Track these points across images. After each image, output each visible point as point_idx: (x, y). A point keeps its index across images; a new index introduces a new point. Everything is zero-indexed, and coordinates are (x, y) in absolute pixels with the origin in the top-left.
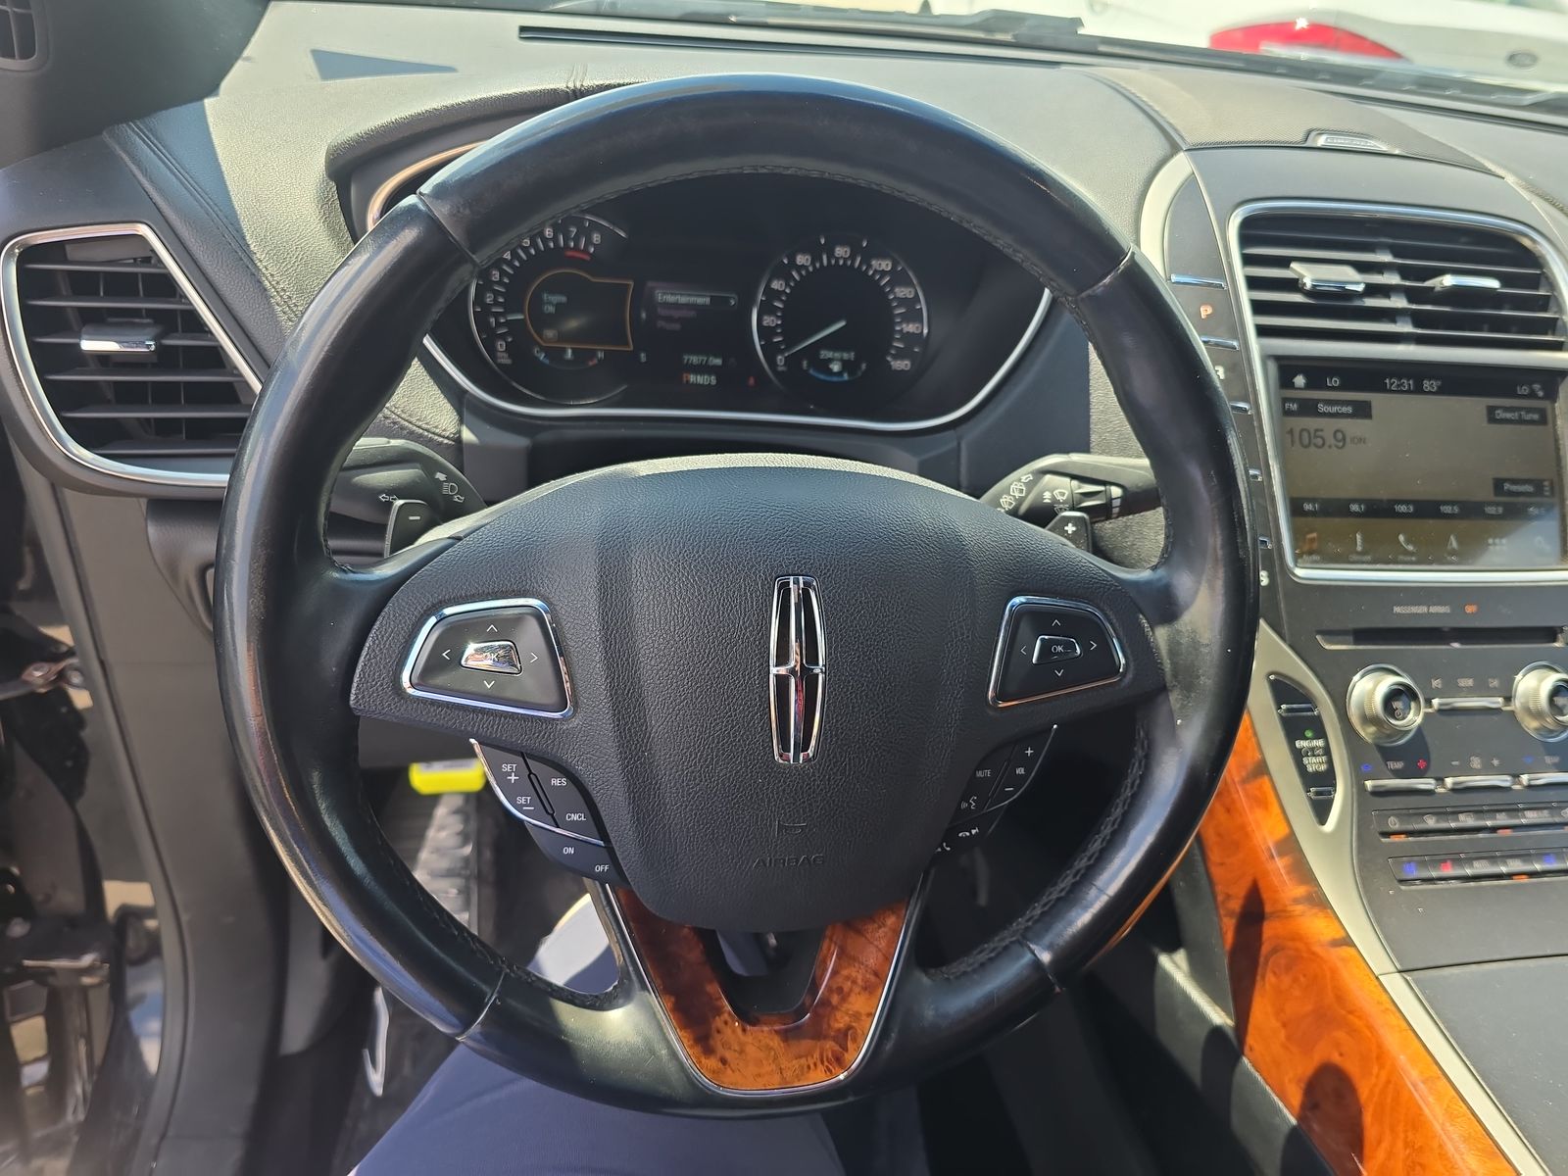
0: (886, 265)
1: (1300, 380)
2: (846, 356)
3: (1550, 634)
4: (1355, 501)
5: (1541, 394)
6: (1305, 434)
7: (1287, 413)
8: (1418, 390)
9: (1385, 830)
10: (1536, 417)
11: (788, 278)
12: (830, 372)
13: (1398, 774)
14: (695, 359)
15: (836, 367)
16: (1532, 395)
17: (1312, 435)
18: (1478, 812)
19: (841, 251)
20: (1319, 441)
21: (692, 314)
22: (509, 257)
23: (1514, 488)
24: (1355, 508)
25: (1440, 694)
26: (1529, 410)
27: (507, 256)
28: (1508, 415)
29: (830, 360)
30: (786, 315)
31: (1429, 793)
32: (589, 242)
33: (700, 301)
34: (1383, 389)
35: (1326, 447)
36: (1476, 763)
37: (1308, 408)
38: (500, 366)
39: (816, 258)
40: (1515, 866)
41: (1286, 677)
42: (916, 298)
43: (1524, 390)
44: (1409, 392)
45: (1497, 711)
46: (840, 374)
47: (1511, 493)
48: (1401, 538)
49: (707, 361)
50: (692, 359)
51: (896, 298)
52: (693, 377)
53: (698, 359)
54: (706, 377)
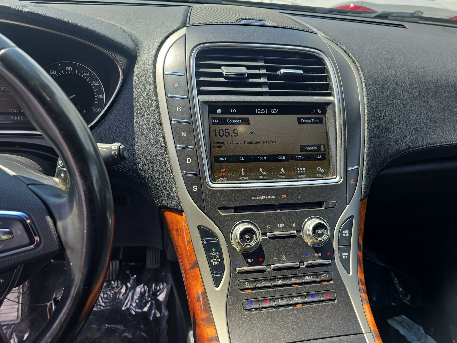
0: (87, 73)
1: (219, 111)
3: (319, 204)
4: (241, 156)
5: (320, 112)
6: (221, 131)
7: (214, 123)
8: (269, 113)
9: (242, 288)
10: (318, 121)
13: (250, 264)
16: (317, 113)
17: (224, 132)
18: (284, 279)
19: (68, 69)
20: (227, 134)
23: (309, 148)
24: (241, 159)
25: (270, 230)
26: (315, 119)
28: (307, 121)
31: (264, 271)
34: (255, 113)
35: (230, 135)
36: (284, 258)
37: (223, 121)
40: (297, 300)
41: (205, 227)
42: (100, 85)
43: (314, 111)
44: (265, 114)
45: (295, 236)
47: (307, 151)
48: (261, 169)
49: (19, 111)
50: (13, 111)
51: (94, 86)
52: (13, 117)
53: (15, 111)
54: (19, 117)
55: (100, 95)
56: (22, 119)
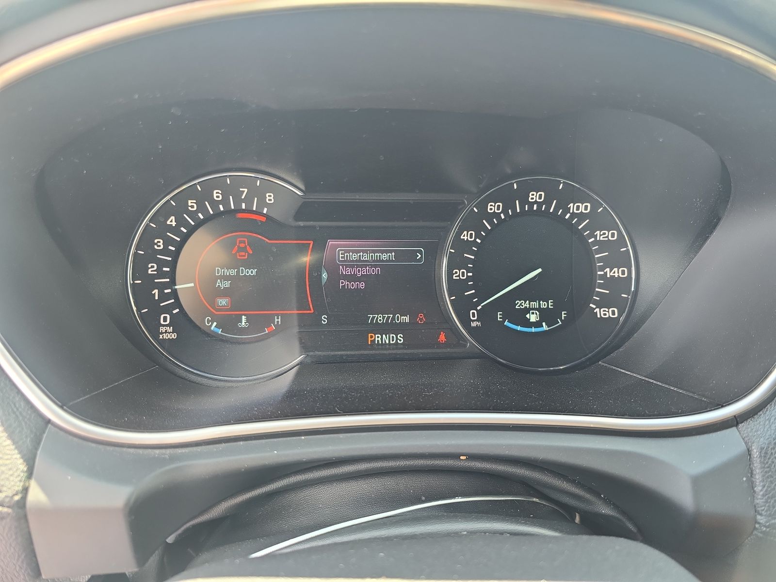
0: (584, 208)
2: (544, 305)
11: (478, 228)
12: (528, 324)
14: (380, 318)
15: (533, 318)
19: (534, 196)
21: (377, 271)
22: (174, 224)
27: (172, 221)
29: (527, 310)
30: (477, 268)
32: (262, 203)
33: (385, 257)
38: (162, 343)
39: (508, 205)
42: (621, 241)
46: (538, 324)
49: (393, 319)
50: (377, 318)
51: (596, 242)
52: (378, 337)
53: (383, 318)
54: (393, 337)
55: (616, 269)
56: (400, 340)
